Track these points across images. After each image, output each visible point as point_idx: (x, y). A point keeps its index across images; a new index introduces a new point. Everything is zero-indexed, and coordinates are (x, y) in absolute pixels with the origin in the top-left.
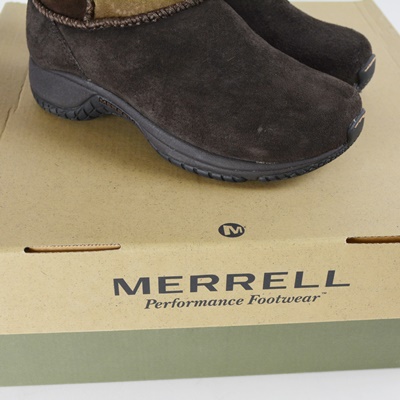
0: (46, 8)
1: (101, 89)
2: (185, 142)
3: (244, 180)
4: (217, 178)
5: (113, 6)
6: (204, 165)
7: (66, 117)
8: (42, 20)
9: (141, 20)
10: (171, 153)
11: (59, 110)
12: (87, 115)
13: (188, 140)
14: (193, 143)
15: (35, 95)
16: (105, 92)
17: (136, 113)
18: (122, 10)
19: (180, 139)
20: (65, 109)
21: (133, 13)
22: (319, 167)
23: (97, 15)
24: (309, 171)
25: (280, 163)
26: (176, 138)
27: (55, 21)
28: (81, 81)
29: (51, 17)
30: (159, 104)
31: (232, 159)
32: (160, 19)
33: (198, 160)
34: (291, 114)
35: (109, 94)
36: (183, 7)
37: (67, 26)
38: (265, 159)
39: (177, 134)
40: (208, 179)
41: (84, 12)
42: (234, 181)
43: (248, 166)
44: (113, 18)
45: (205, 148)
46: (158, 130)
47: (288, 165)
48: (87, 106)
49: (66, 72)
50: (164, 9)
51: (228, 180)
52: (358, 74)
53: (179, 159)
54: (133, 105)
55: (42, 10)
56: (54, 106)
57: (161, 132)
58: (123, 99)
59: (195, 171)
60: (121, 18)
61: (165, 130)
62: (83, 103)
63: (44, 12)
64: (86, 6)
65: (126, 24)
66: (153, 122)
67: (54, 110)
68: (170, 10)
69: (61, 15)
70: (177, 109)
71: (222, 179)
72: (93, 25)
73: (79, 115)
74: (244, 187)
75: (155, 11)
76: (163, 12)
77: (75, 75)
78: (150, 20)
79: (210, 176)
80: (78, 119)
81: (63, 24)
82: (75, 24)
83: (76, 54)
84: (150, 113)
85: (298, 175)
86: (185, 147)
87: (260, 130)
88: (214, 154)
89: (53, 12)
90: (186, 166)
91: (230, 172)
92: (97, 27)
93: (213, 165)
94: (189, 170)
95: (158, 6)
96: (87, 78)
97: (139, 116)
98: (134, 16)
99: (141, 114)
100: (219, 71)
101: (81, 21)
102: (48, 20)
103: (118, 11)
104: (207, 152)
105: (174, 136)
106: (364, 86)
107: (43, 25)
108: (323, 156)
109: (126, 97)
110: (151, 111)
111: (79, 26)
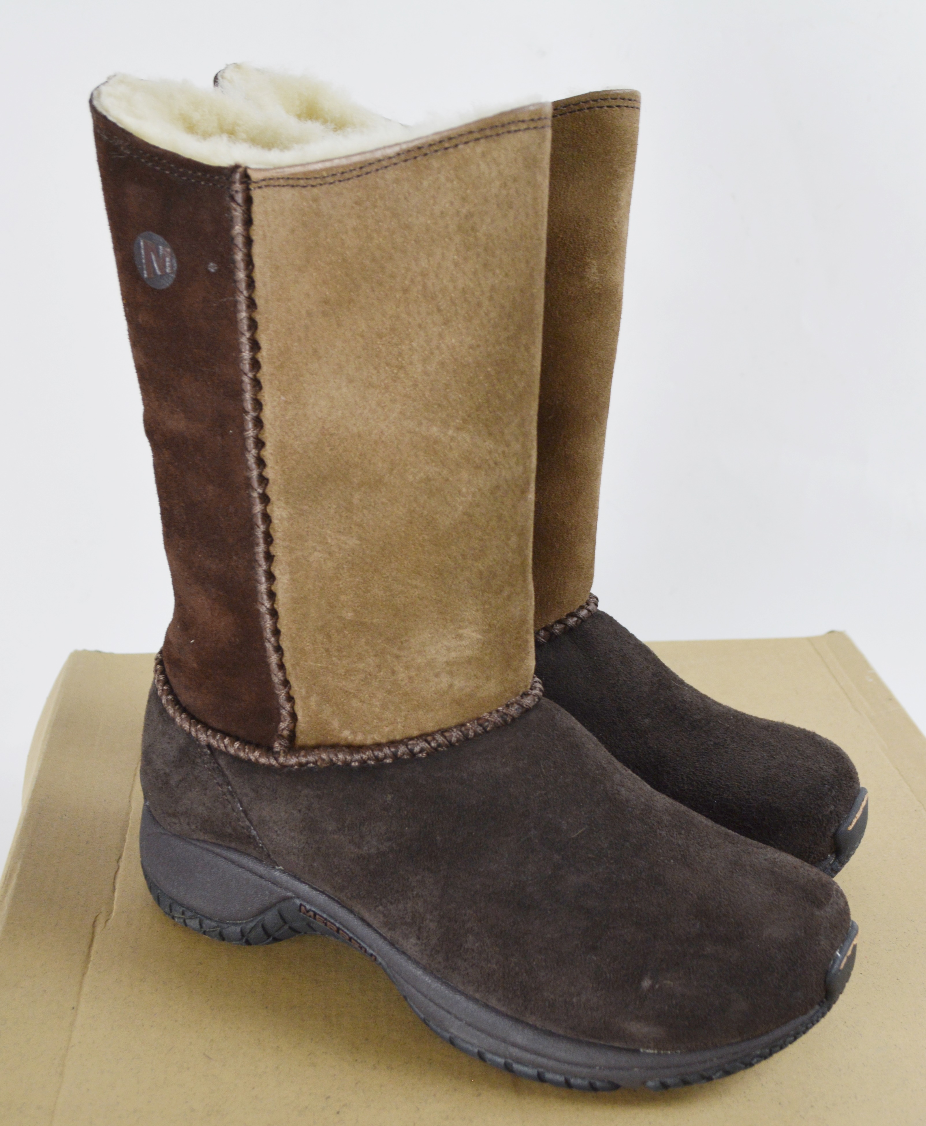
0: (193, 717)
1: (304, 889)
2: (486, 1006)
3: (614, 1086)
4: (555, 1084)
5: (335, 724)
6: (528, 1056)
7: (222, 937)
8: (182, 740)
9: (395, 756)
10: (455, 1029)
11: (207, 923)
12: (269, 936)
13: (493, 1002)
14: (503, 1009)
15: (152, 886)
16: (315, 893)
17: (381, 942)
18: (354, 733)
19: (476, 1001)
20: (221, 921)
21: (377, 738)
22: (771, 1054)
23: (302, 739)
24: (749, 1065)
25: (691, 1051)
26: (469, 997)
27: (209, 746)
28: (261, 869)
29: (202, 737)
30: (433, 926)
31: (589, 1044)
32: (434, 754)
33: (514, 1045)
34: (709, 949)
35: (322, 899)
36: (479, 730)
37: (236, 759)
38: (658, 1044)
39: (470, 990)
40: (537, 1084)
41: (274, 733)
42: (593, 1088)
43: (624, 1059)
44: (335, 747)
45: (531, 1020)
46: (427, 979)
47: (707, 1055)
48: (271, 918)
49: (229, 848)
50: (442, 732)
51: (581, 1088)
52: (835, 836)
53: (475, 1041)
54: (375, 924)
55: (181, 721)
56: (196, 913)
57: (436, 985)
58: (351, 911)
59: (508, 1068)
60: (352, 748)
61: (445, 982)
62: (263, 911)
63: (186, 726)
64: (279, 721)
65: (363, 762)
66: (416, 963)
67: (194, 923)
68: (455, 735)
69: (225, 734)
70: (471, 938)
71: (568, 1085)
72: (293, 761)
73: (252, 935)
74: (615, 1102)
75: (423, 737)
76: (440, 739)
77: (248, 855)
78: (412, 754)
79: (541, 1078)
80: (248, 943)
81: (227, 754)
82: (255, 755)
83: (254, 815)
84: (411, 944)
85: (728, 1073)
86: (487, 1018)
87: (646, 983)
88: (551, 1034)
89: (207, 726)
90: (489, 1056)
91: (585, 1071)
92: (301, 765)
93: (549, 1058)
94: (495, 1065)
95: (430, 726)
96: (274, 864)
97: (386, 948)
98: (379, 746)
99: (392, 944)
100: (557, 857)
101: (269, 750)
102: (192, 741)
103: (347, 735)
104: (533, 1027)
105: (462, 993)
106: (848, 857)
107: (184, 752)
108: (779, 1032)
109: (358, 908)
110: (413, 940)
111: (263, 760)
